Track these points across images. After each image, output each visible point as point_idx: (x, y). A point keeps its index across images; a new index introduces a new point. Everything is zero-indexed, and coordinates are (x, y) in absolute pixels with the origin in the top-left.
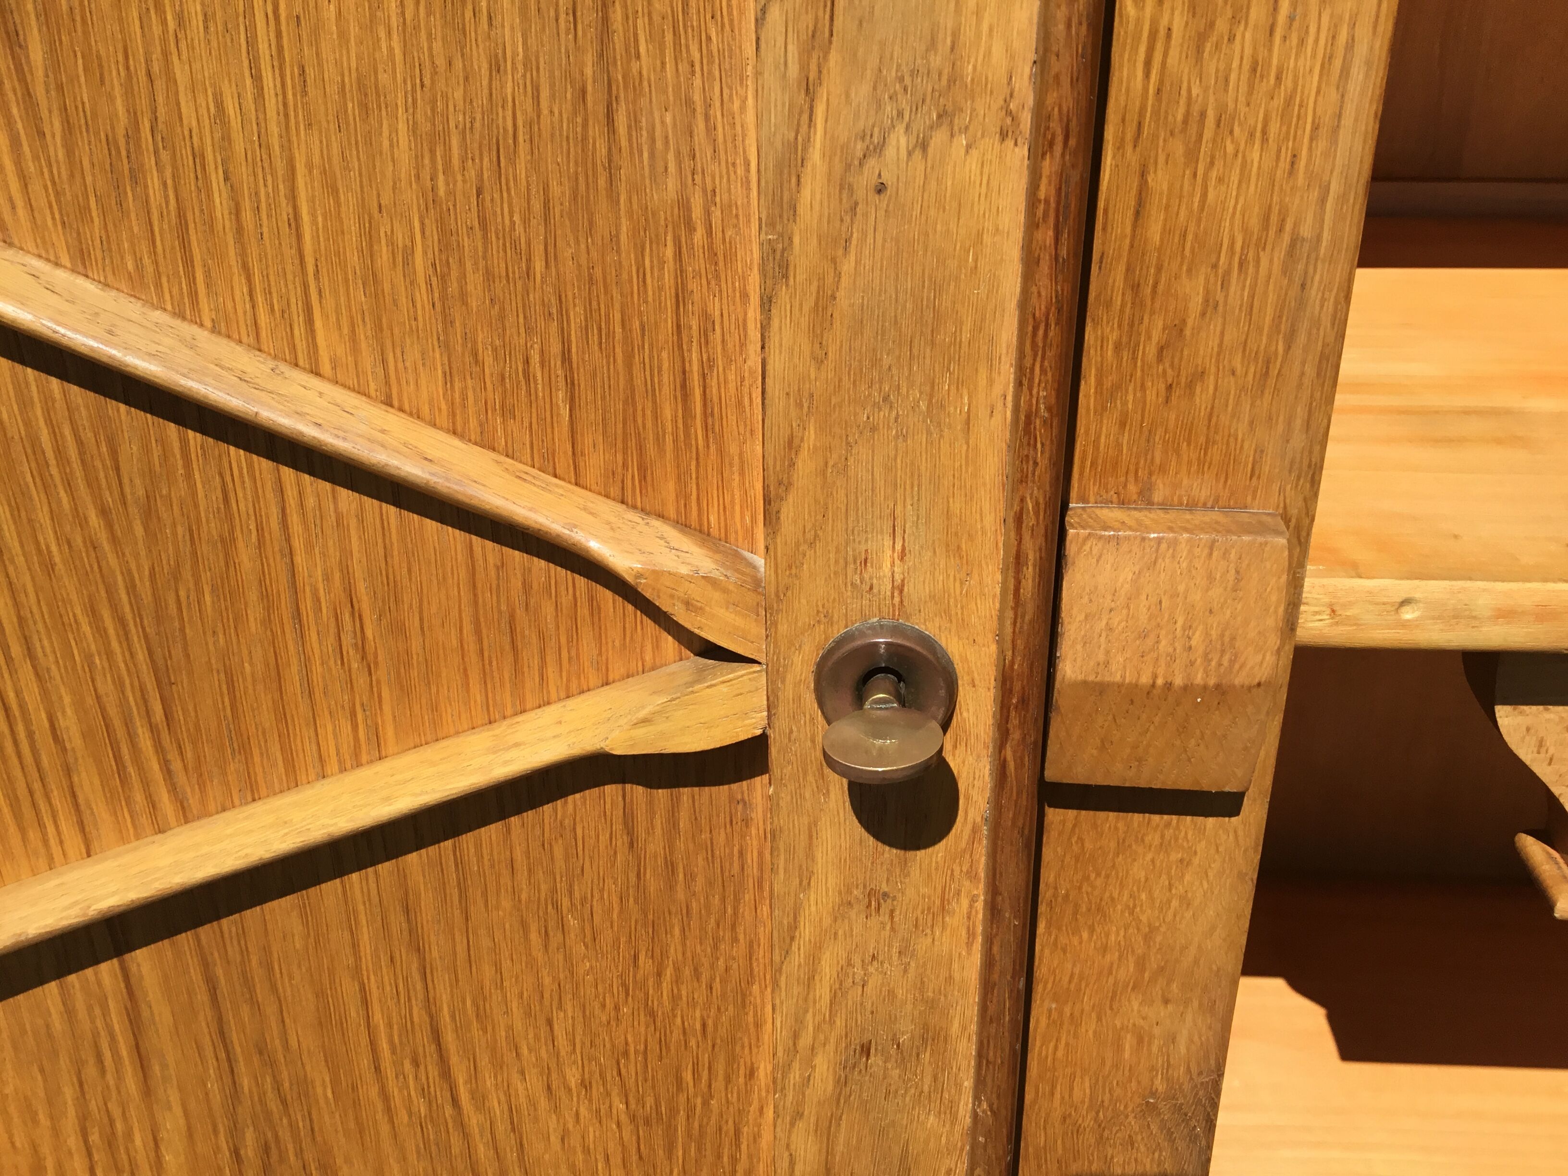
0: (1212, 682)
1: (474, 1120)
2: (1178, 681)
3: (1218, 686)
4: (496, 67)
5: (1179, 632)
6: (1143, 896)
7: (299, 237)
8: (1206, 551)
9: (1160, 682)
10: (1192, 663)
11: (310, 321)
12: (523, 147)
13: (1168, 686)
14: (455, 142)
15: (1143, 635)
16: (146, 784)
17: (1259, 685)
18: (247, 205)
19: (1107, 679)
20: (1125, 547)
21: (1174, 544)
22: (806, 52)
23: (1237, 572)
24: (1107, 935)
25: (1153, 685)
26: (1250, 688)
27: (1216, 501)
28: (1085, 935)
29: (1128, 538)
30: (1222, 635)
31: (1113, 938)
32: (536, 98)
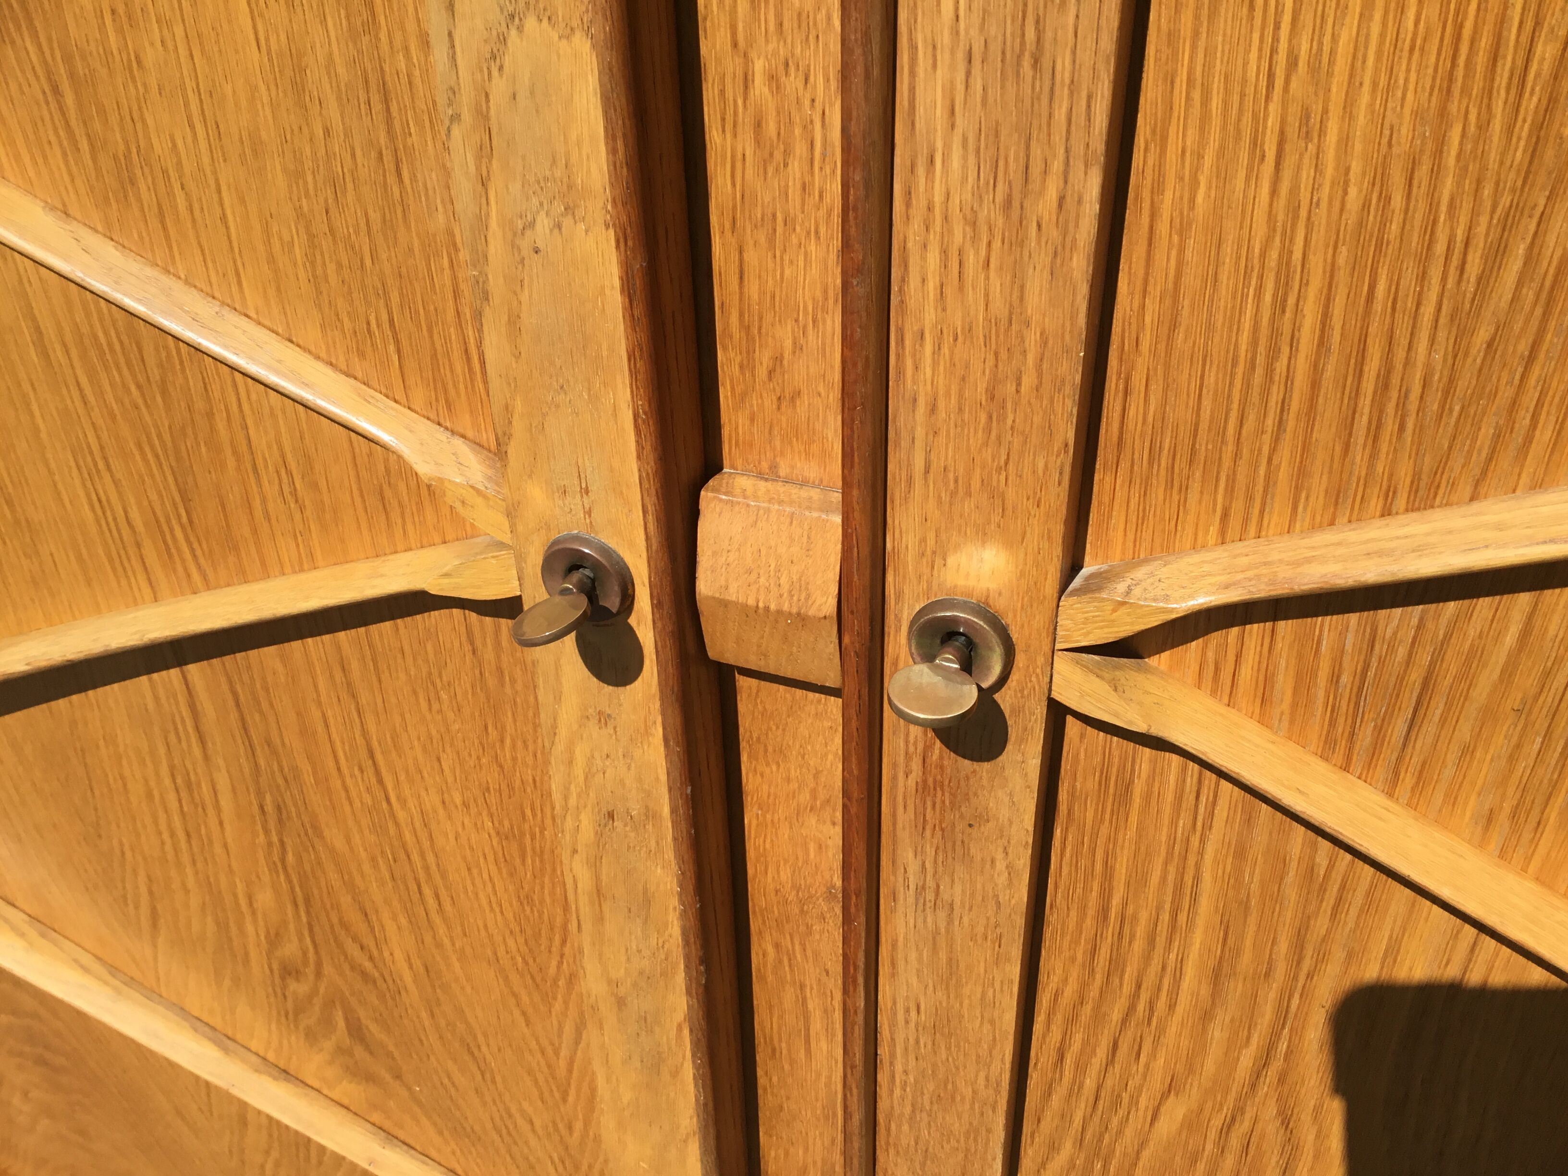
0: (794, 611)
1: (401, 815)
2: (773, 607)
3: (799, 614)
4: (327, 132)
5: (772, 573)
6: (809, 748)
7: (227, 228)
8: (789, 520)
9: (761, 605)
10: (781, 596)
11: (240, 283)
12: (350, 186)
13: (767, 609)
14: (310, 179)
15: (750, 572)
16: (183, 561)
17: (825, 617)
18: (196, 206)
19: (727, 598)
20: (737, 508)
21: (768, 511)
22: (479, 158)
23: (809, 537)
24: (789, 770)
25: (757, 607)
26: (820, 619)
27: (821, 481)
28: (774, 768)
29: (739, 503)
30: (800, 580)
31: (793, 772)
32: (353, 156)
